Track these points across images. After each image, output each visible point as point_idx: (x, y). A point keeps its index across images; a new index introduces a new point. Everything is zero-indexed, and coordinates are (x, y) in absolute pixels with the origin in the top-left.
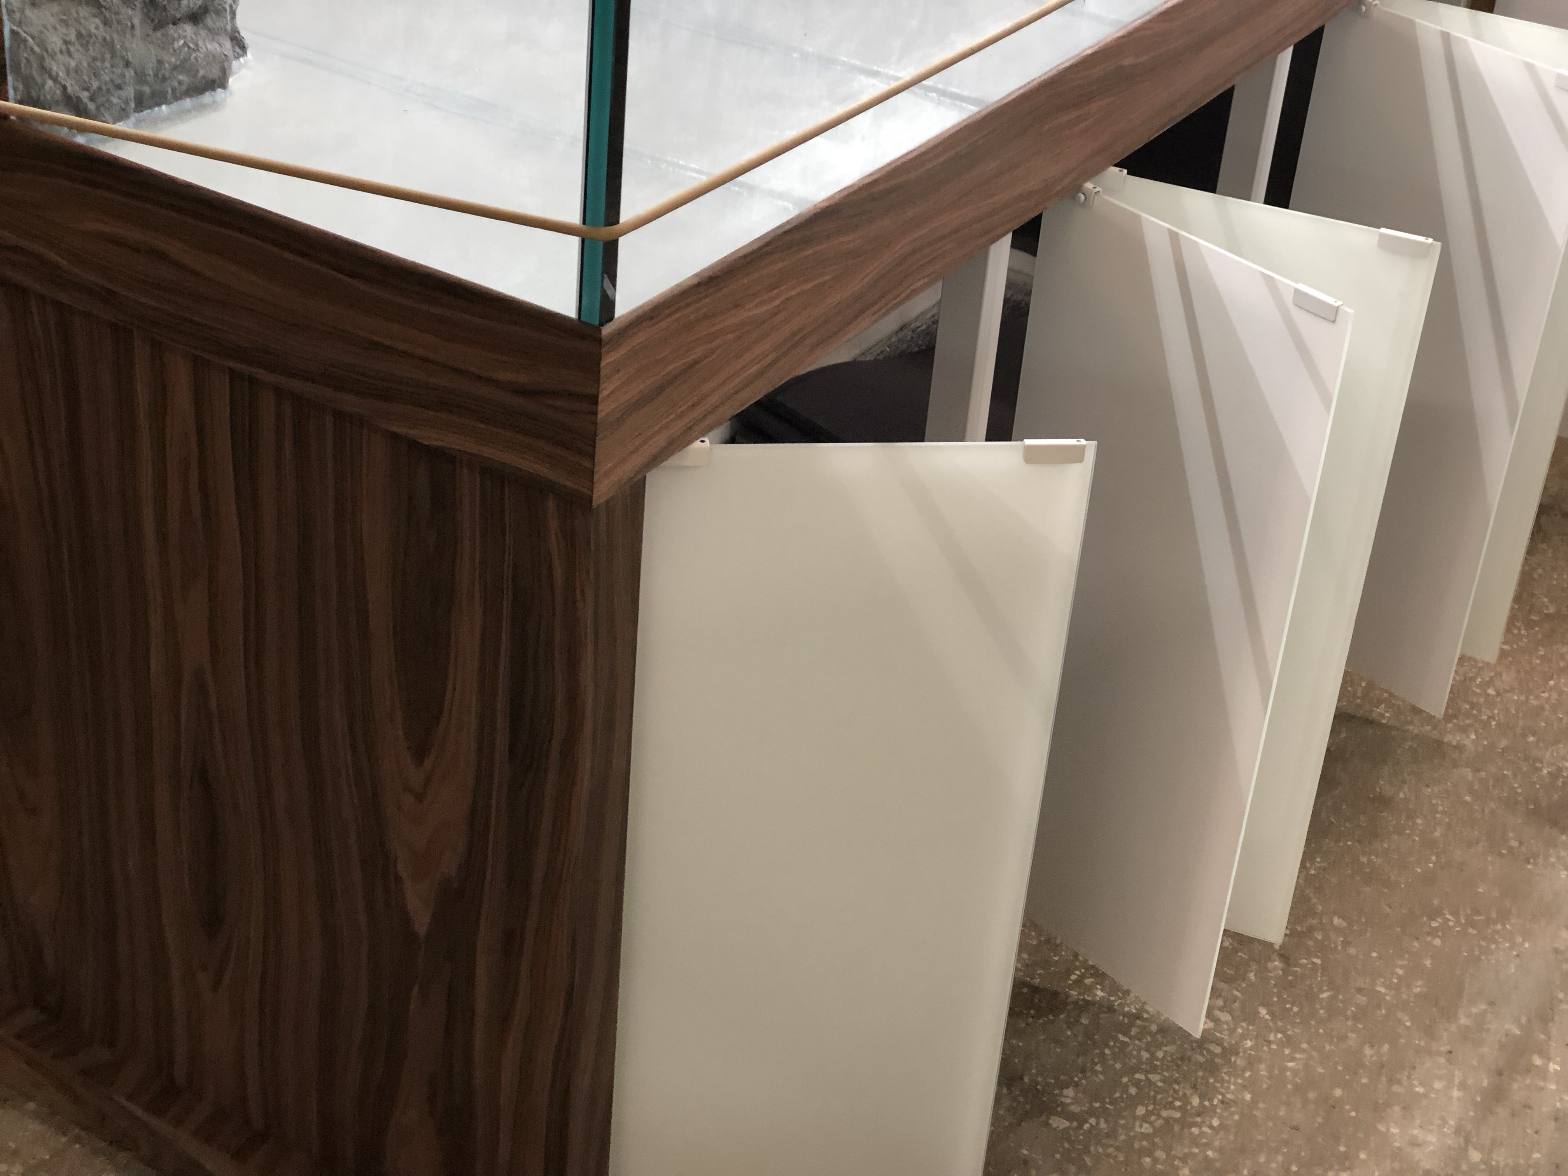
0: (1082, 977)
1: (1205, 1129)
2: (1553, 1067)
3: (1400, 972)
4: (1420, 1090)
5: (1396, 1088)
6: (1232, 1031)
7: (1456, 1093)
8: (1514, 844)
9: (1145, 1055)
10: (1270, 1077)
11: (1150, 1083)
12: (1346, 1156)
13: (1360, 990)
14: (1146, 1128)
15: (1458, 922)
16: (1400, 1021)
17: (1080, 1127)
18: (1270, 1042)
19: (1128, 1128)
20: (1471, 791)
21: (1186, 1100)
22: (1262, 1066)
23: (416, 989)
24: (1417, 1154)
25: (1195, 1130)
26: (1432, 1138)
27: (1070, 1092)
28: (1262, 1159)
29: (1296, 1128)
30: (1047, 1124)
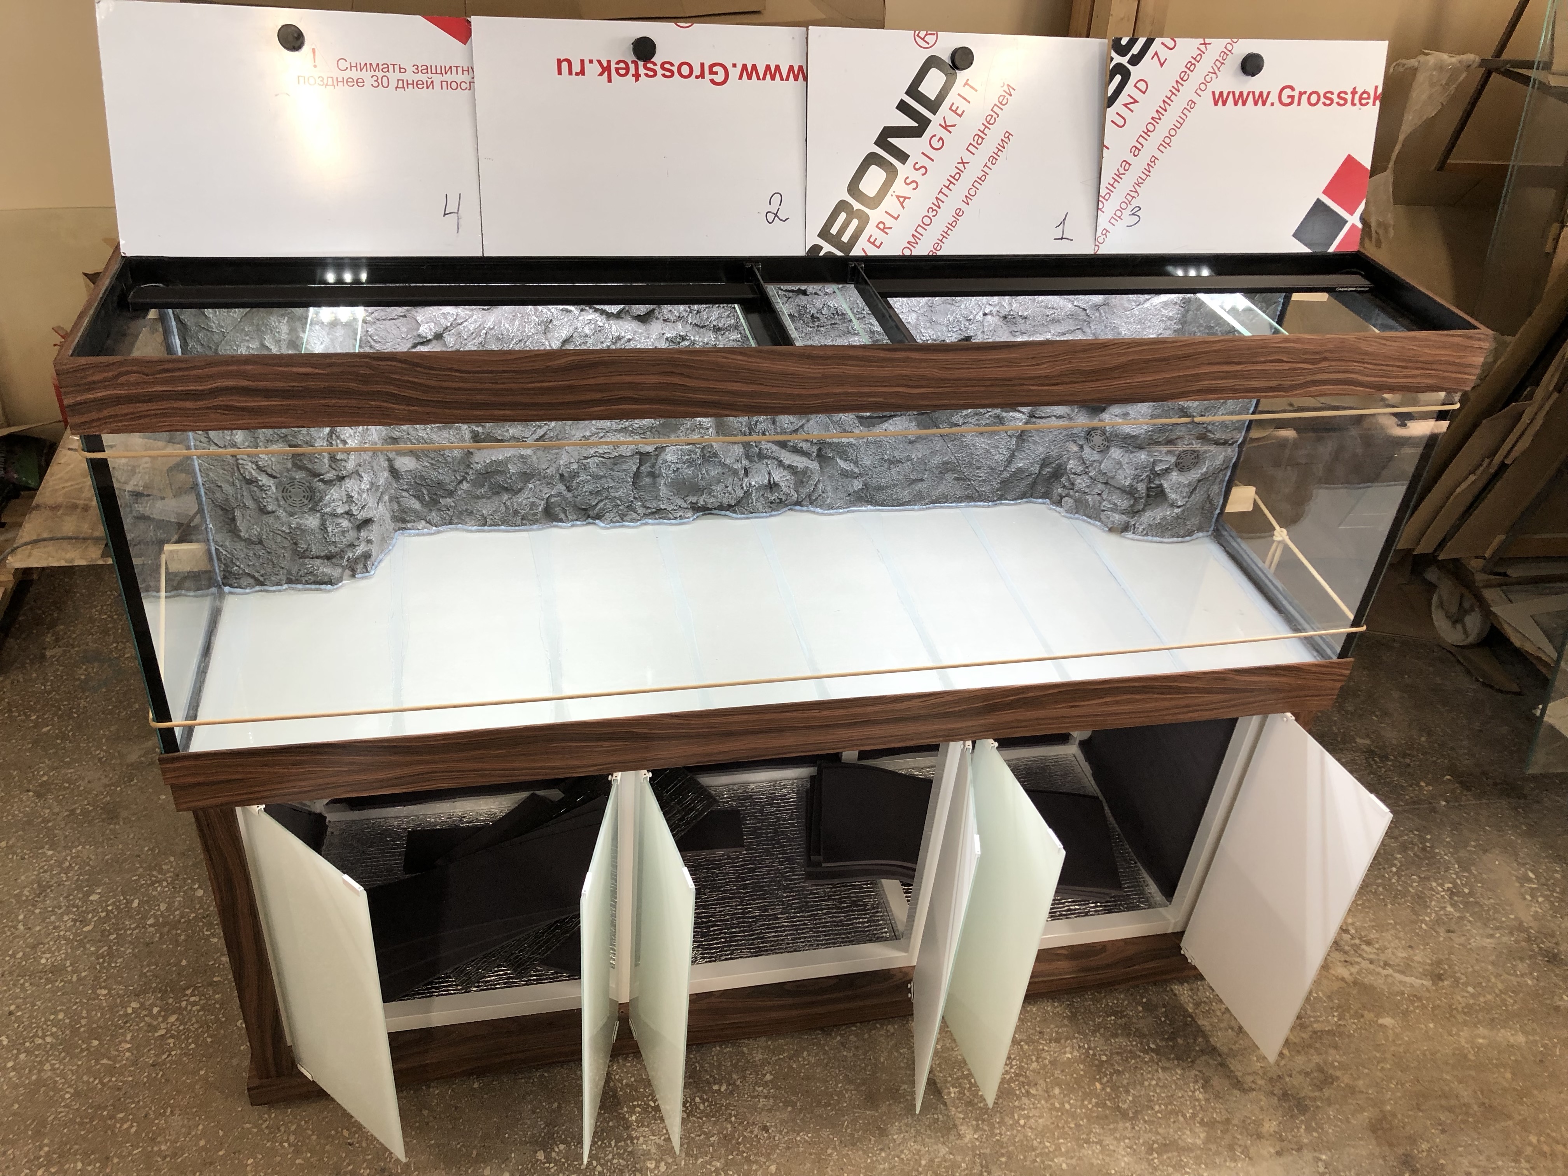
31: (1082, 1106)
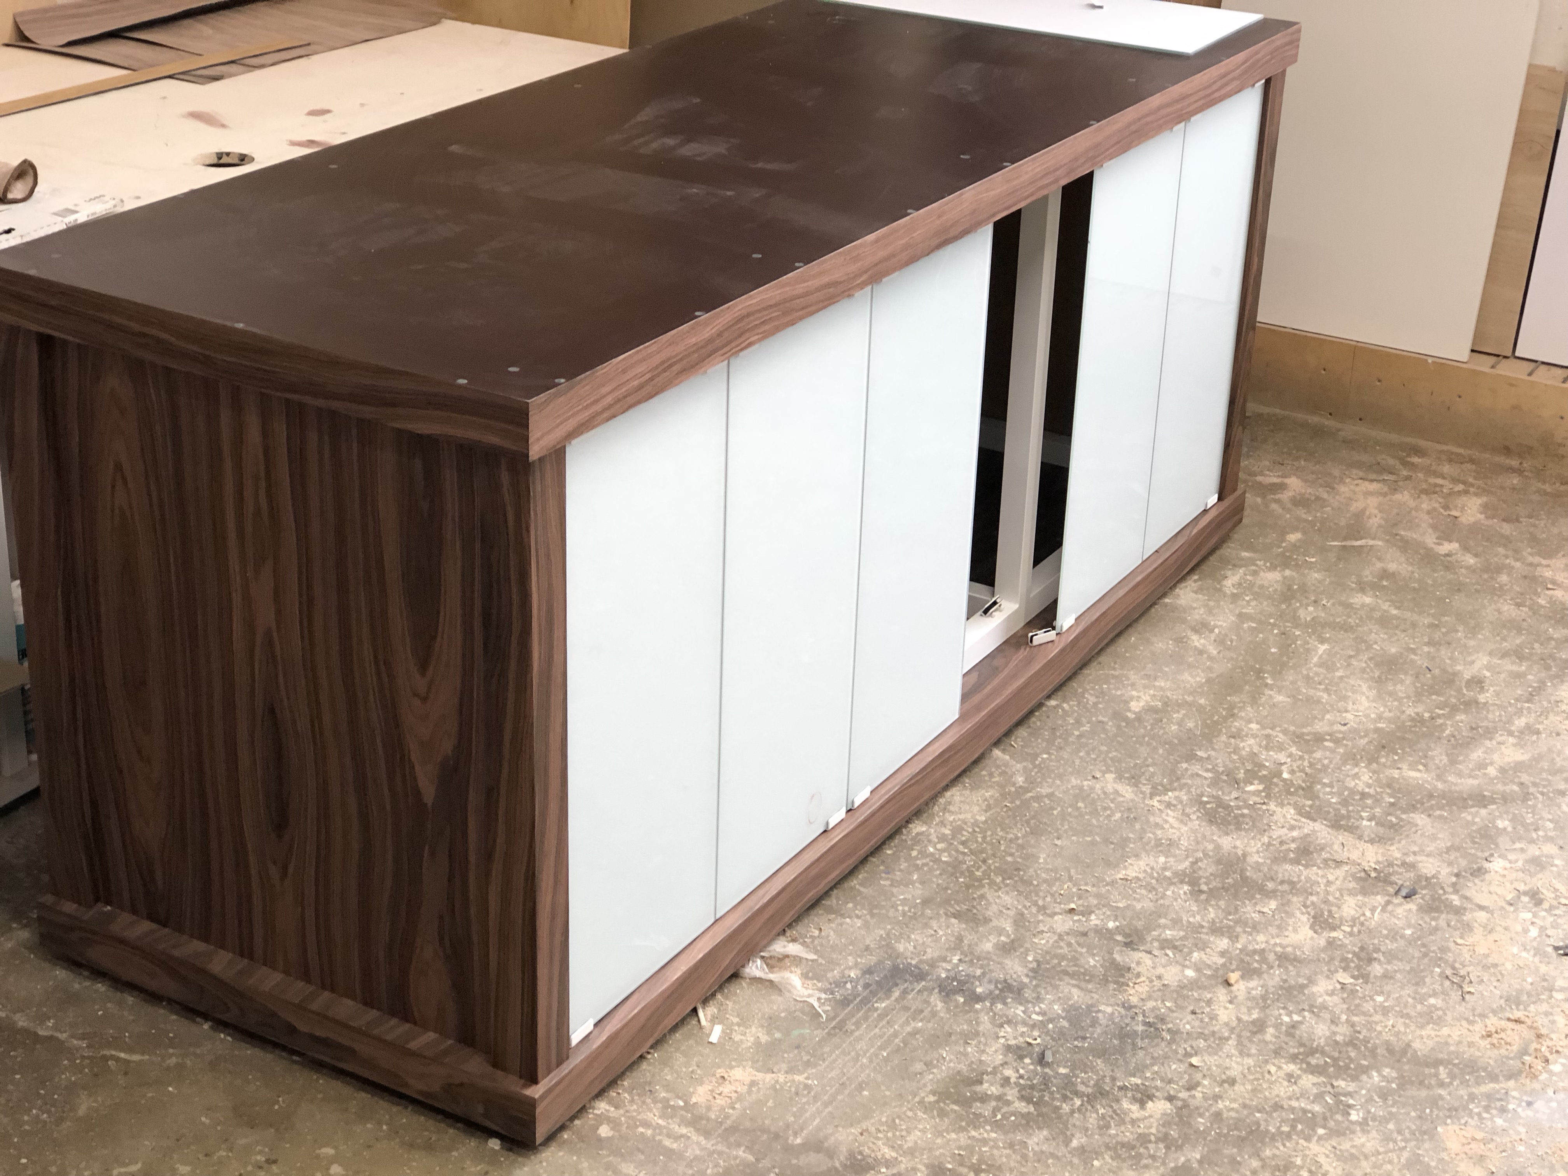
23: (427, 847)
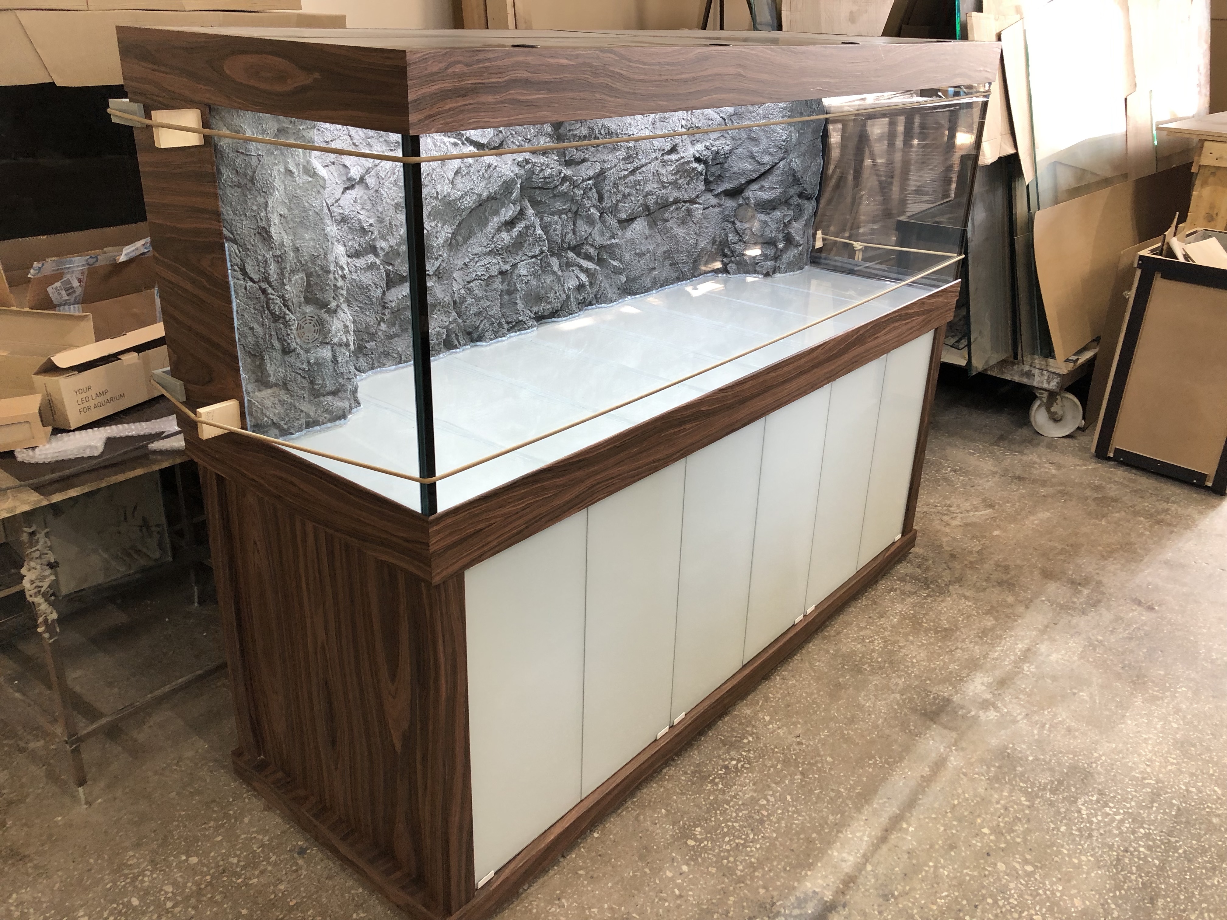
0: (715, 778)
1: (754, 849)
2: (911, 829)
3: (852, 782)
4: (850, 836)
5: (840, 835)
6: (773, 805)
7: (866, 838)
8: (912, 728)
9: (734, 815)
10: (786, 826)
11: (733, 827)
12: (812, 864)
13: (832, 790)
14: (728, 847)
15: (881, 762)
16: (848, 805)
17: (700, 845)
18: (788, 811)
19: (720, 847)
20: (898, 704)
21: (747, 835)
22: (783, 822)
23: (399, 775)
24: (844, 865)
25: (748, 849)
26: (851, 858)
27: (698, 829)
28: (775, 863)
29: (793, 850)
30: (686, 843)
31: (931, 637)
